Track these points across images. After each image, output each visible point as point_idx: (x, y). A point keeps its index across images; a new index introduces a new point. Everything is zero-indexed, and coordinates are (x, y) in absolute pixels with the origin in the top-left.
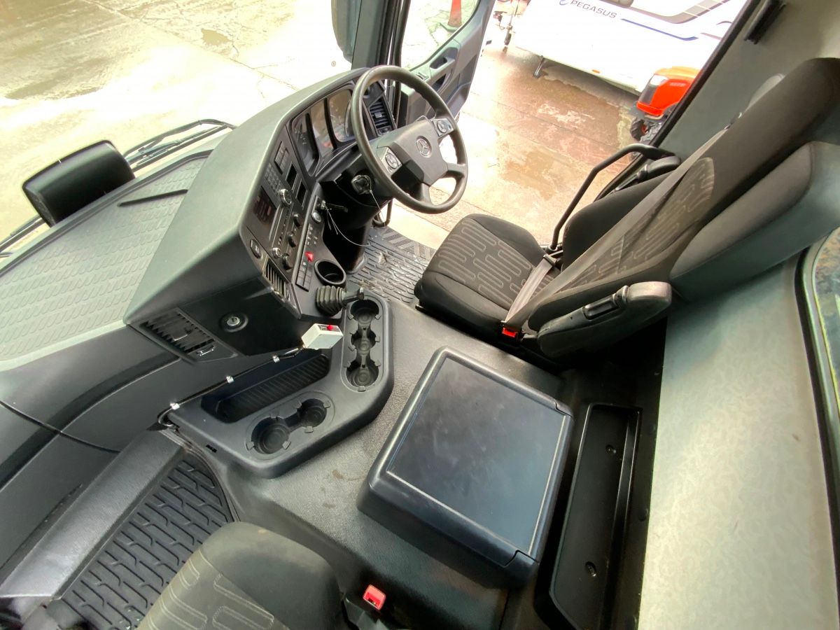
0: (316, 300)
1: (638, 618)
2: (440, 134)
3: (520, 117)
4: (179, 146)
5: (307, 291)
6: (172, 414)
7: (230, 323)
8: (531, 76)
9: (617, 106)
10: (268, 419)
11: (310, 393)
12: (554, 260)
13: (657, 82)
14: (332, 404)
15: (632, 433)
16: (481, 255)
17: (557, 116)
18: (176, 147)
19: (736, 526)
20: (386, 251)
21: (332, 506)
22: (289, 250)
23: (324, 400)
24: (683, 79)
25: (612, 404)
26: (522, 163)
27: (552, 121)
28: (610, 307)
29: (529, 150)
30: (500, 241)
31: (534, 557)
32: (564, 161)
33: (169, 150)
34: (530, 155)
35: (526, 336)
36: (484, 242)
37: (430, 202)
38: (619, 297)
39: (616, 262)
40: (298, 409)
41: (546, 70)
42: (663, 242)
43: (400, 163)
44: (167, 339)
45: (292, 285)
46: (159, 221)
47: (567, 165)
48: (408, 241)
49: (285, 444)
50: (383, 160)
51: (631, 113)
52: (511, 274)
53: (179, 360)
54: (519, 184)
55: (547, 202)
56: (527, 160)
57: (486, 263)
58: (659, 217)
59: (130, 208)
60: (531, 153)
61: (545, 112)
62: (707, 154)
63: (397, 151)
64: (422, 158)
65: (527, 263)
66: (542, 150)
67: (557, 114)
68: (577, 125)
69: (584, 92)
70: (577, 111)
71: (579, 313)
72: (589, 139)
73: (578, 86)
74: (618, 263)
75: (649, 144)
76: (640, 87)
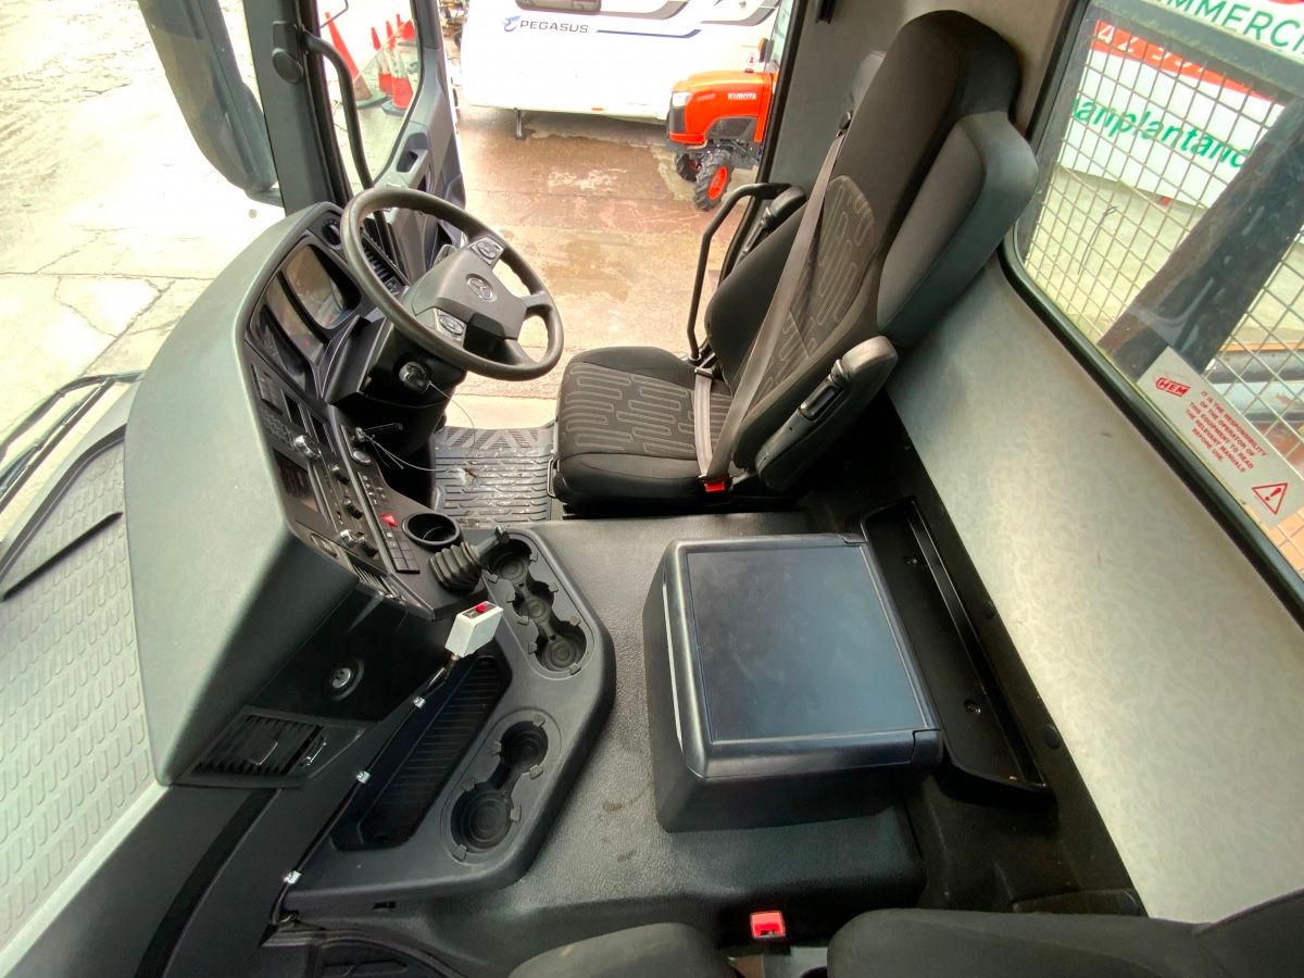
0: (437, 578)
1: (1054, 725)
2: (490, 262)
3: (529, 201)
4: (44, 449)
5: (417, 572)
6: (293, 895)
7: (339, 684)
8: (514, 140)
9: (645, 147)
10: (463, 795)
11: (503, 719)
12: (709, 371)
13: (681, 101)
14: (545, 716)
15: (920, 528)
16: (620, 405)
17: (578, 183)
18: (38, 453)
19: (1099, 558)
20: (465, 462)
21: (631, 854)
22: (358, 523)
23: (530, 716)
24: (708, 89)
25: (882, 509)
26: (566, 264)
27: (574, 192)
28: (832, 393)
29: (566, 242)
30: (633, 376)
31: (933, 727)
32: (616, 240)
33: (30, 462)
34: (570, 249)
35: (736, 481)
36: (615, 386)
37: (531, 360)
38: (838, 376)
39: (796, 338)
40: (500, 754)
41: (529, 126)
42: (847, 291)
43: (463, 324)
44: (244, 770)
45: (392, 575)
46: (97, 590)
47: (626, 245)
48: (490, 433)
49: (514, 815)
50: (439, 328)
51: (668, 149)
52: (669, 412)
53: (279, 791)
54: (576, 293)
55: (626, 303)
56: (570, 256)
57: (635, 412)
58: (821, 264)
59: (26, 596)
60: (570, 245)
61: (560, 183)
62: (836, 172)
63: (449, 308)
64: (486, 304)
65: (681, 389)
66: (581, 236)
67: (577, 179)
68: (609, 186)
69: (594, 141)
70: (599, 169)
71: (798, 418)
72: (634, 199)
73: (583, 135)
74: (800, 338)
75: (756, 182)
76: (661, 113)
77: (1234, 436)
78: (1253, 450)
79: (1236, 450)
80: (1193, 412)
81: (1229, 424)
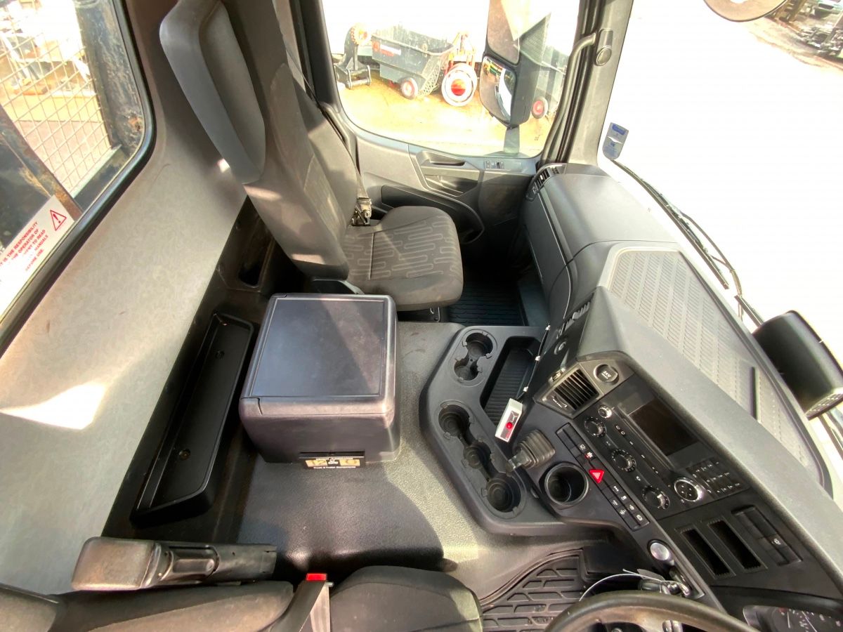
77: (28, 242)
78: (35, 229)
79: (36, 241)
80: (13, 255)
81: (21, 246)
